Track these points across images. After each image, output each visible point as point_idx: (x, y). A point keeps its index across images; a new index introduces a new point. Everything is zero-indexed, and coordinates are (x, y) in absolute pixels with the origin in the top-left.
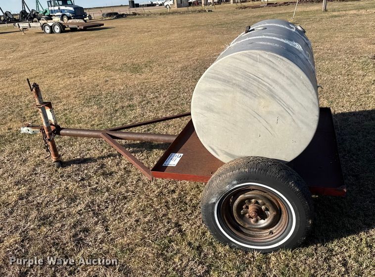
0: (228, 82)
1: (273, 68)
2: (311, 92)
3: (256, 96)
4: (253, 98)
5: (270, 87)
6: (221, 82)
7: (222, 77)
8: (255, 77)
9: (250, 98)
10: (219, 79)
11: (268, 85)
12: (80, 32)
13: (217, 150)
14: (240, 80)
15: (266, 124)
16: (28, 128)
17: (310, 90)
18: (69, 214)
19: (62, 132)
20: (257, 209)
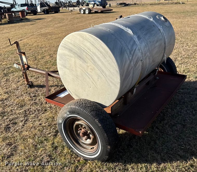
0: (71, 51)
1: (93, 45)
2: (114, 64)
3: (85, 62)
4: (84, 62)
5: (92, 57)
6: (68, 50)
7: (68, 47)
8: (84, 49)
9: (83, 62)
10: (67, 48)
11: (91, 55)
12: (99, 14)
13: (71, 92)
14: (77, 50)
15: (93, 80)
16: (17, 65)
17: (114, 62)
18: (15, 113)
19: (30, 69)
20: (84, 132)
